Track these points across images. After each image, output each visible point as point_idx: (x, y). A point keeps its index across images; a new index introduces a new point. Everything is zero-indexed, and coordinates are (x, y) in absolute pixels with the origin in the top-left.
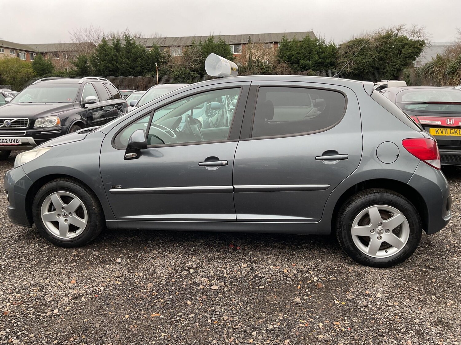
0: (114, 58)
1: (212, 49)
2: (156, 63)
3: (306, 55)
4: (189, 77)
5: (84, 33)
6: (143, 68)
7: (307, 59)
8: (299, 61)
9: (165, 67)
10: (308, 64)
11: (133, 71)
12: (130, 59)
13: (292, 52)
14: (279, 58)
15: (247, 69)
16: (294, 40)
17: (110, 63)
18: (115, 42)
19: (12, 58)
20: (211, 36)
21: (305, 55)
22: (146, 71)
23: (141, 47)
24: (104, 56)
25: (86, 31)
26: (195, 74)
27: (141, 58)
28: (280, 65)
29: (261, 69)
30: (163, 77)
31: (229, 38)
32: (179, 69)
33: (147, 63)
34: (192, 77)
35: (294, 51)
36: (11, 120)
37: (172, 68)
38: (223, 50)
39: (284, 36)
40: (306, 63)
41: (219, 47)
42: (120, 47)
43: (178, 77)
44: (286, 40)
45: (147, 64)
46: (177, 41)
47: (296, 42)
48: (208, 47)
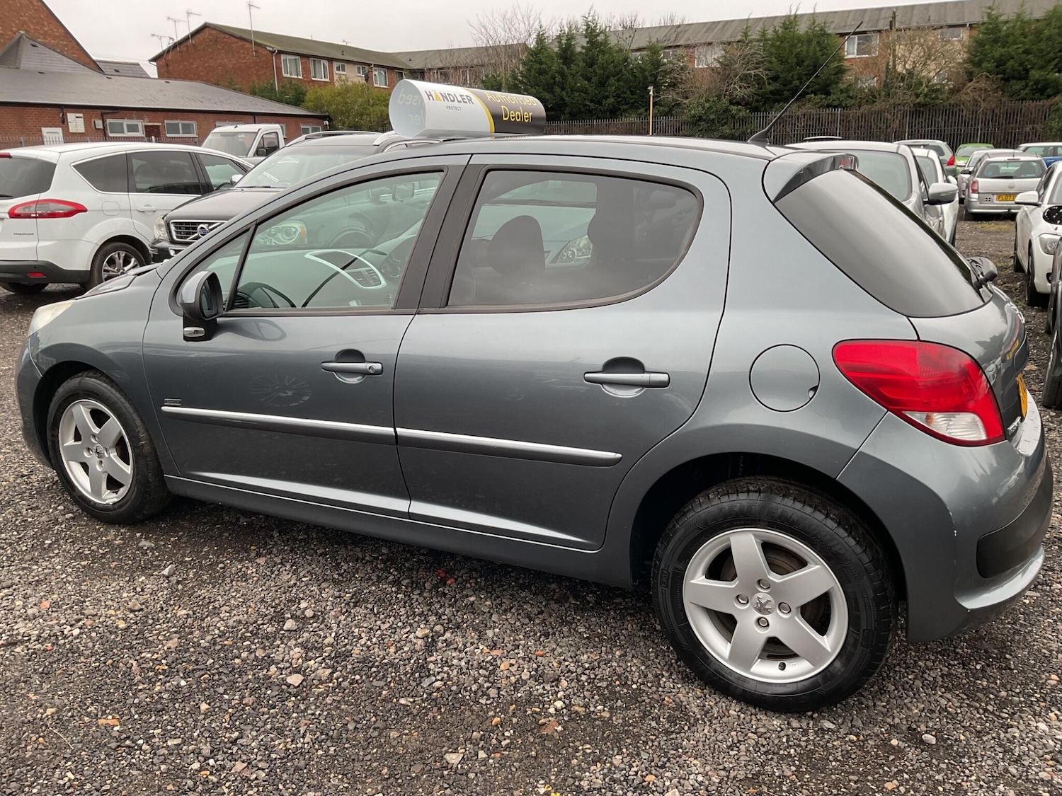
0: (557, 79)
1: (793, 46)
2: (651, 88)
3: (1052, 55)
4: (727, 119)
5: (500, 23)
6: (620, 100)
7: (1052, 67)
8: (1027, 71)
9: (670, 96)
10: (1055, 80)
11: (596, 109)
12: (592, 81)
13: (1010, 50)
14: (971, 66)
15: (879, 95)
16: (1019, 16)
17: (548, 92)
18: (564, 42)
19: (354, 84)
20: (790, 16)
21: (1047, 57)
22: (625, 107)
23: (621, 50)
24: (537, 75)
25: (504, 18)
26: (740, 110)
27: (616, 78)
28: (971, 83)
29: (918, 96)
30: (663, 120)
31: (848, 17)
32: (702, 100)
33: (629, 88)
34: (734, 118)
35: (1016, 47)
36: (210, 224)
37: (687, 98)
38: (818, 49)
39: (990, 8)
40: (1048, 76)
41: (809, 42)
42: (573, 53)
43: (700, 119)
44: (997, 18)
45: (631, 91)
46: (715, 31)
47: (1023, 22)
48: (782, 42)
